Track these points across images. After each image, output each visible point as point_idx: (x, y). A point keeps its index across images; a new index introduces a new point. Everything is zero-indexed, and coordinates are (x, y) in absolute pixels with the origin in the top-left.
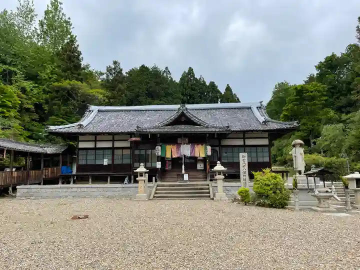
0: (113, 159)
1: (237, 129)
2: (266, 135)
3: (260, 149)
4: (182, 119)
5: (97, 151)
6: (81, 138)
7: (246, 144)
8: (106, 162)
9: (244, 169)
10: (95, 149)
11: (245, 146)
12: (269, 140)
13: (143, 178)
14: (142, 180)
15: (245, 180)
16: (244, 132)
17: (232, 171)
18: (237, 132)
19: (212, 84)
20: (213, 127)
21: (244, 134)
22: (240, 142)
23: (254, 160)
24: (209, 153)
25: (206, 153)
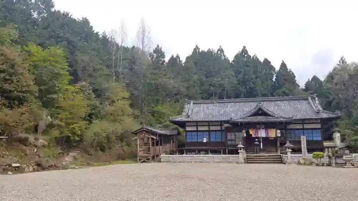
0: (209, 138)
1: (298, 117)
2: (319, 121)
3: (314, 131)
4: (260, 112)
5: (199, 133)
6: (187, 124)
7: (305, 128)
8: (205, 140)
9: (304, 145)
10: (197, 131)
11: (303, 129)
12: (321, 125)
13: (242, 151)
14: (241, 152)
15: (305, 152)
16: (303, 120)
17: (296, 147)
18: (297, 120)
19: (267, 62)
20: (281, 117)
21: (303, 121)
22: (300, 127)
23: (310, 139)
24: (279, 135)
25: (276, 134)
